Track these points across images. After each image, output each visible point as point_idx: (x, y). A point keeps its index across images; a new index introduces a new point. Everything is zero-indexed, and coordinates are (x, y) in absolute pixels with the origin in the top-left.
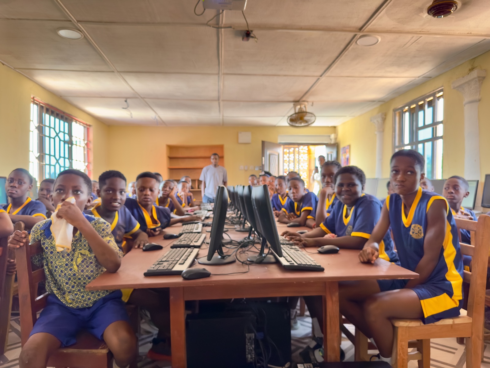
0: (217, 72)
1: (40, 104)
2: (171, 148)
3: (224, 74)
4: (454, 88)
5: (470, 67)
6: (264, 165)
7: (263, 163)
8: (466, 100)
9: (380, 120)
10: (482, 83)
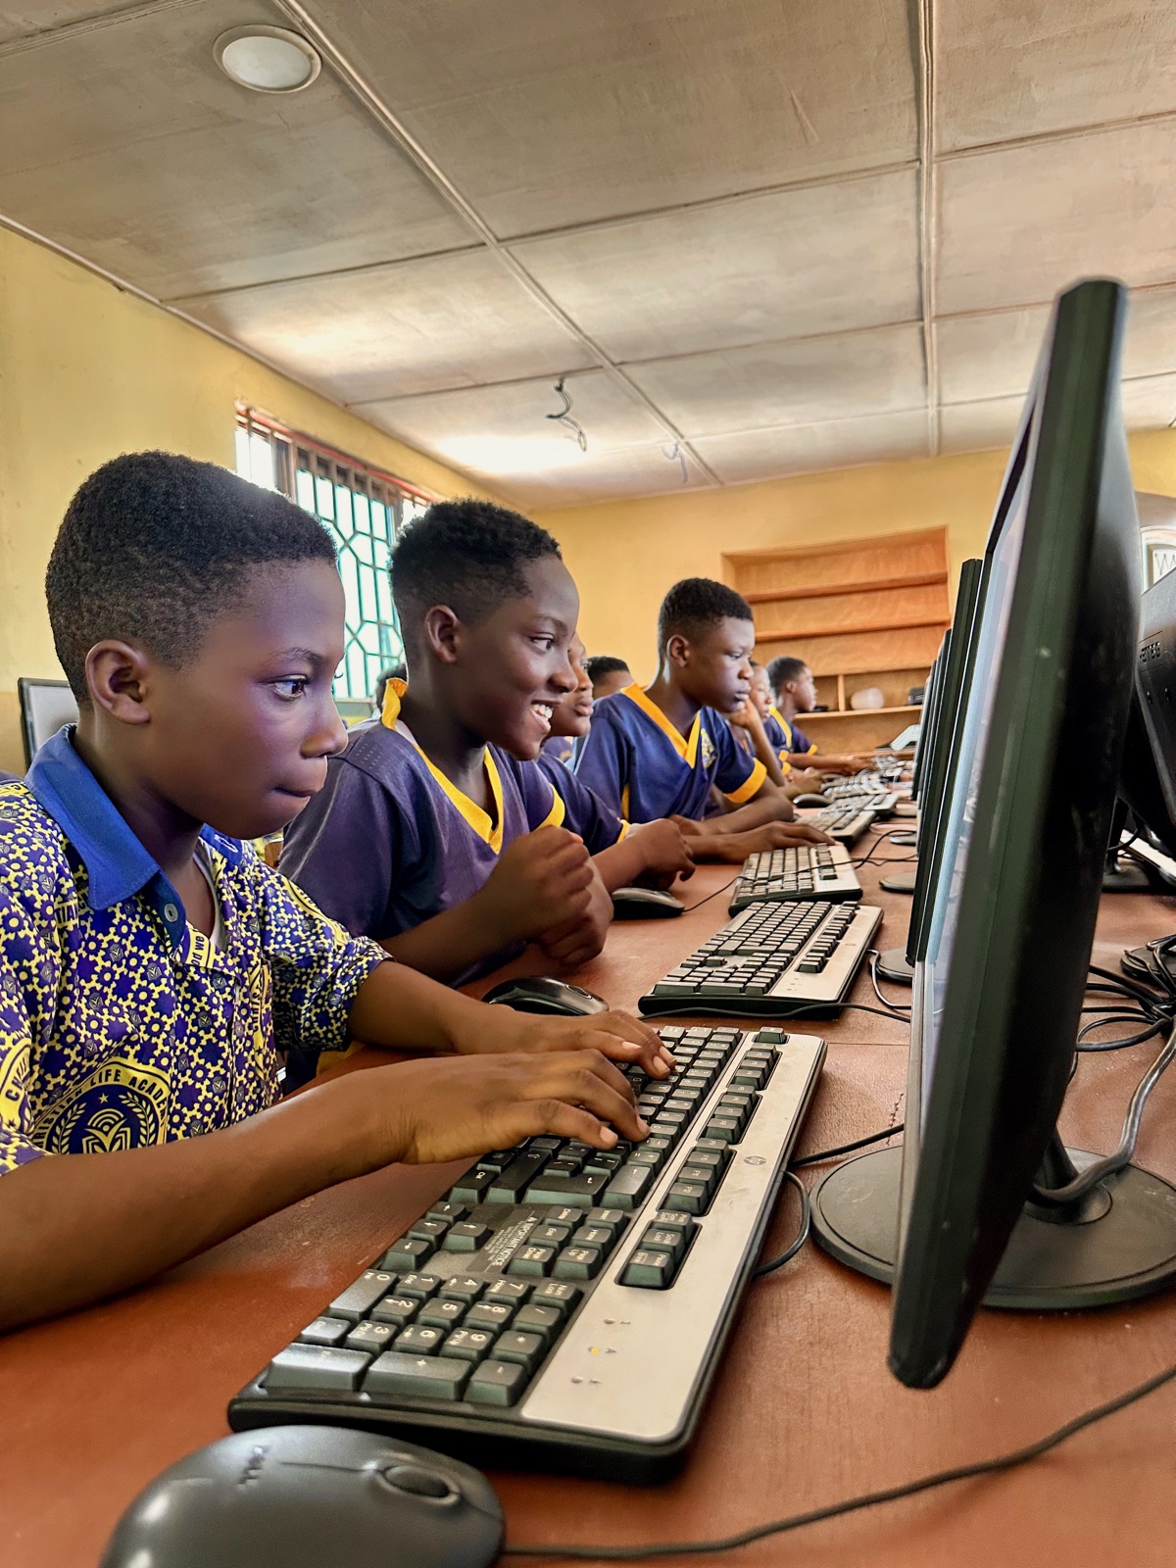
0: (912, 154)
1: (272, 434)
3: (941, 154)
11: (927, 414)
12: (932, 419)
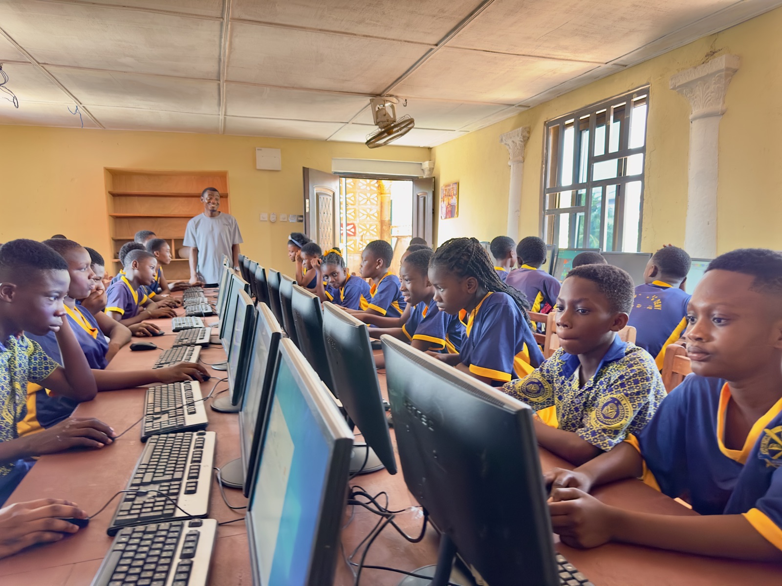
0: (219, 15)
2: (114, 175)
3: (233, 19)
4: (674, 89)
5: (707, 50)
6: (309, 213)
7: (307, 210)
8: (696, 112)
9: (518, 139)
10: (730, 82)
11: (219, 118)
12: (221, 120)
